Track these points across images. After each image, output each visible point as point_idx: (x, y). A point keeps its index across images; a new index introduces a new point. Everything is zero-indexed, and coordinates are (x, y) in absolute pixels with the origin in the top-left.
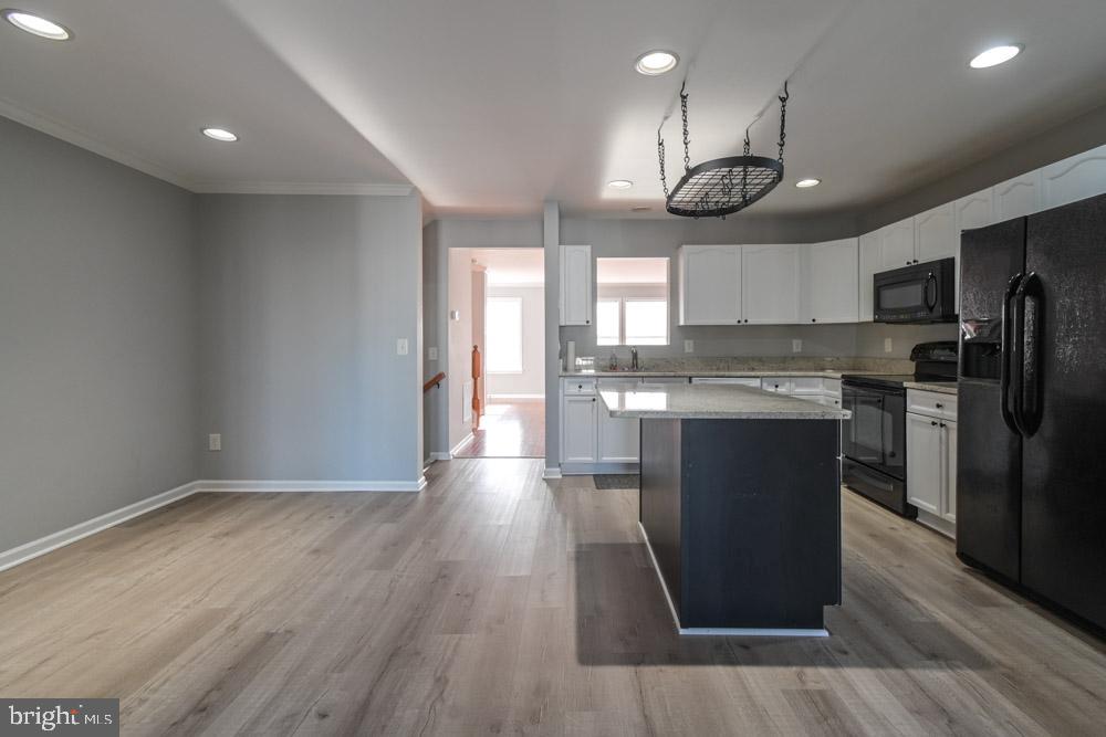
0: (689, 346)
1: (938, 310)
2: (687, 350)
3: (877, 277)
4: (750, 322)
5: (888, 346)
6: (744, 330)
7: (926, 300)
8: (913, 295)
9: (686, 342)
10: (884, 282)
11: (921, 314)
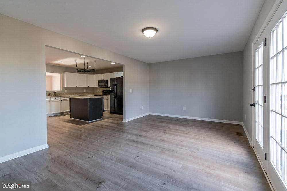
0: (66, 91)
1: (106, 86)
2: (65, 91)
3: (98, 81)
4: (79, 87)
5: (99, 90)
6: (77, 88)
7: (105, 85)
8: (103, 84)
9: (65, 90)
10: (99, 82)
11: (104, 86)
